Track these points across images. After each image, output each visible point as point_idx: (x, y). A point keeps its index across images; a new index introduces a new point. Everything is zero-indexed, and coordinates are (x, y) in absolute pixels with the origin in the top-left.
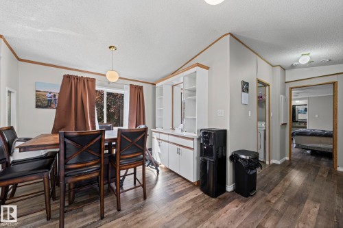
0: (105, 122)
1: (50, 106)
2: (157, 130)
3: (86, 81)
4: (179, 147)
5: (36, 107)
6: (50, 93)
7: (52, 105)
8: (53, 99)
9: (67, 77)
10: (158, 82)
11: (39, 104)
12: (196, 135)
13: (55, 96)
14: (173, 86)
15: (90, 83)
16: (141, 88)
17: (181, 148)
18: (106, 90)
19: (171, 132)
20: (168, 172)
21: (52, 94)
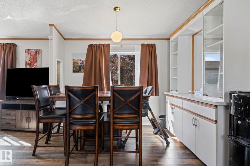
0: (120, 83)
1: (81, 70)
2: (172, 93)
3: (103, 47)
4: (195, 117)
5: (73, 72)
6: (81, 60)
7: (82, 70)
8: (82, 65)
9: (91, 46)
10: (172, 35)
11: (75, 69)
12: (223, 101)
13: (83, 62)
14: (193, 36)
15: (106, 48)
16: (153, 47)
17: (197, 118)
18: (120, 54)
19: (190, 97)
20: (182, 147)
21: (82, 62)
